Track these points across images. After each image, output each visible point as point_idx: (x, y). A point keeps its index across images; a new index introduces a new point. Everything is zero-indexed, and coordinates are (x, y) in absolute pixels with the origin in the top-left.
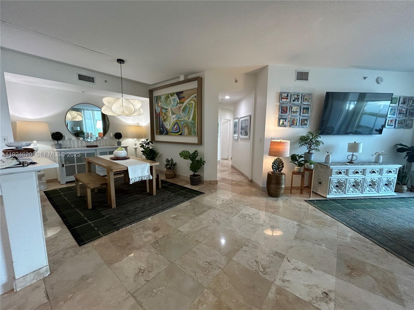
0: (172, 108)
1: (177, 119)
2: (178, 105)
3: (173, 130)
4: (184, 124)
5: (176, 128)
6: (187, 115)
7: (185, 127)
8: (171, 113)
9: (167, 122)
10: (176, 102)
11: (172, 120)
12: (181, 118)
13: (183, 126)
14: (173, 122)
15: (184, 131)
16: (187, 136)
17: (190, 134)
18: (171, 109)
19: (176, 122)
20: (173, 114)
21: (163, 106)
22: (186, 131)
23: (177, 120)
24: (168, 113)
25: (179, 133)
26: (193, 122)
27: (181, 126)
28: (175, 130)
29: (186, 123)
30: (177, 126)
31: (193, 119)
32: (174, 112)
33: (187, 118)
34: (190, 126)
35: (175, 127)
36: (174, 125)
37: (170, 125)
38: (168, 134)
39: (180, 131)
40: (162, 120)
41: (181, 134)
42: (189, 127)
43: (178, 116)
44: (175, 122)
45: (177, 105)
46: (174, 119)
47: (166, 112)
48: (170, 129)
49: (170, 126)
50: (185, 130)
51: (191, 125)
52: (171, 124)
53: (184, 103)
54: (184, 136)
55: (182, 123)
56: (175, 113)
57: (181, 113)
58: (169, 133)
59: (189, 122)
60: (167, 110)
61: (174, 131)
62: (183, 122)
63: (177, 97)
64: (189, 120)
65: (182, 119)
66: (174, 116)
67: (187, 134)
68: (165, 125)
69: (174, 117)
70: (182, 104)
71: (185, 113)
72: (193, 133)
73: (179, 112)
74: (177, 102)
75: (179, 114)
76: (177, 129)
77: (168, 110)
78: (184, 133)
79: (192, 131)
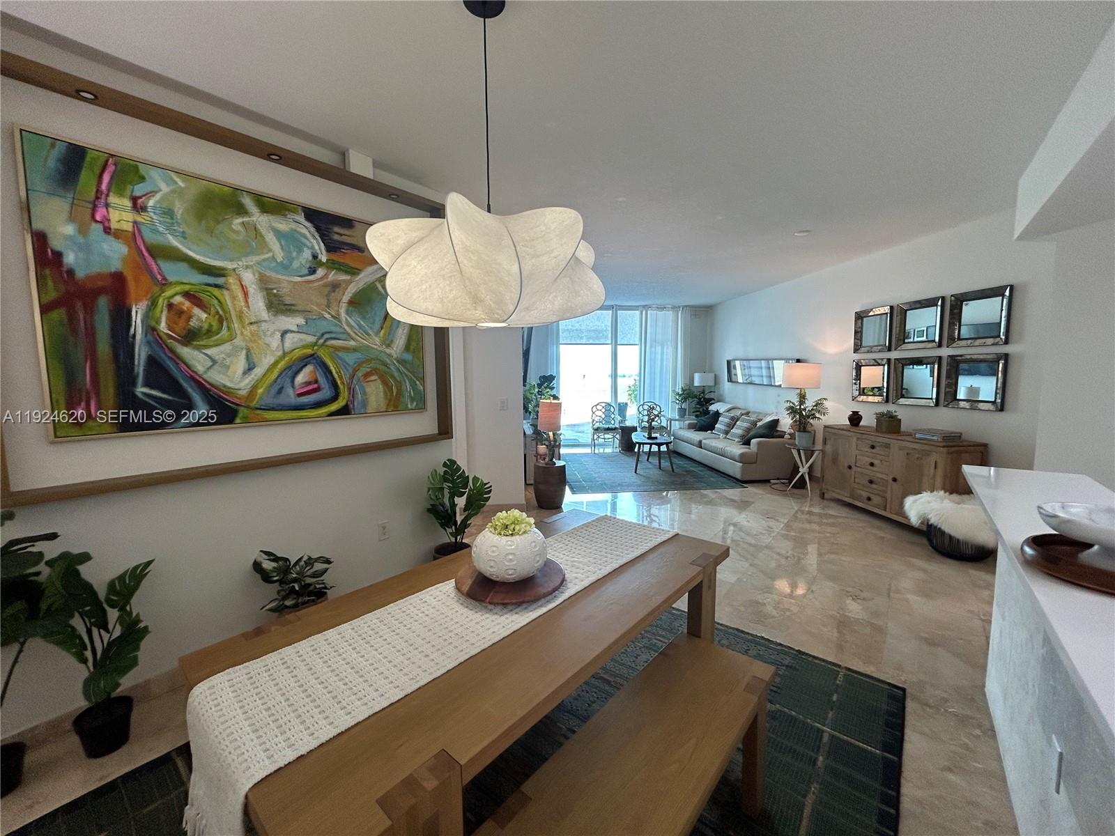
0: (268, 273)
1: (311, 339)
2: (321, 272)
3: (280, 391)
4: (363, 362)
5: (308, 383)
6: (377, 326)
7: (367, 375)
8: (258, 303)
9: (227, 347)
10: (307, 254)
11: (275, 342)
12: (344, 336)
13: (360, 374)
14: (285, 354)
15: (364, 393)
16: (379, 413)
17: (395, 405)
18: (263, 281)
19: (309, 351)
20: (278, 305)
21: (175, 243)
22: (374, 392)
23: (315, 344)
24: (234, 298)
25: (334, 407)
26: (408, 357)
27: (346, 378)
28: (300, 395)
29: (369, 360)
30: (313, 372)
31: (407, 348)
32: (288, 300)
33: (377, 340)
34: (396, 374)
35: (300, 379)
36: (289, 368)
37: (250, 368)
38: (238, 420)
39: (335, 398)
40: (163, 327)
41: (345, 411)
42: (393, 377)
43: (324, 326)
44: (297, 353)
45: (312, 271)
46: (289, 336)
47: (216, 292)
48: (254, 388)
49: (259, 371)
50: (368, 390)
51: (402, 368)
52: (268, 361)
53: (361, 276)
54: (364, 413)
55: (351, 359)
56: (300, 308)
57: (343, 315)
58: (243, 412)
59: (390, 355)
60: (223, 275)
61: (290, 396)
62: (358, 355)
63: (313, 230)
64: (388, 351)
65: (352, 343)
66: (292, 322)
67: (383, 406)
68: (200, 368)
69: (295, 328)
70: (347, 277)
71: (364, 318)
72: (412, 400)
73: (328, 306)
74: (315, 257)
75: (327, 316)
76: (316, 386)
77: (231, 280)
78: (365, 404)
79: (407, 395)
